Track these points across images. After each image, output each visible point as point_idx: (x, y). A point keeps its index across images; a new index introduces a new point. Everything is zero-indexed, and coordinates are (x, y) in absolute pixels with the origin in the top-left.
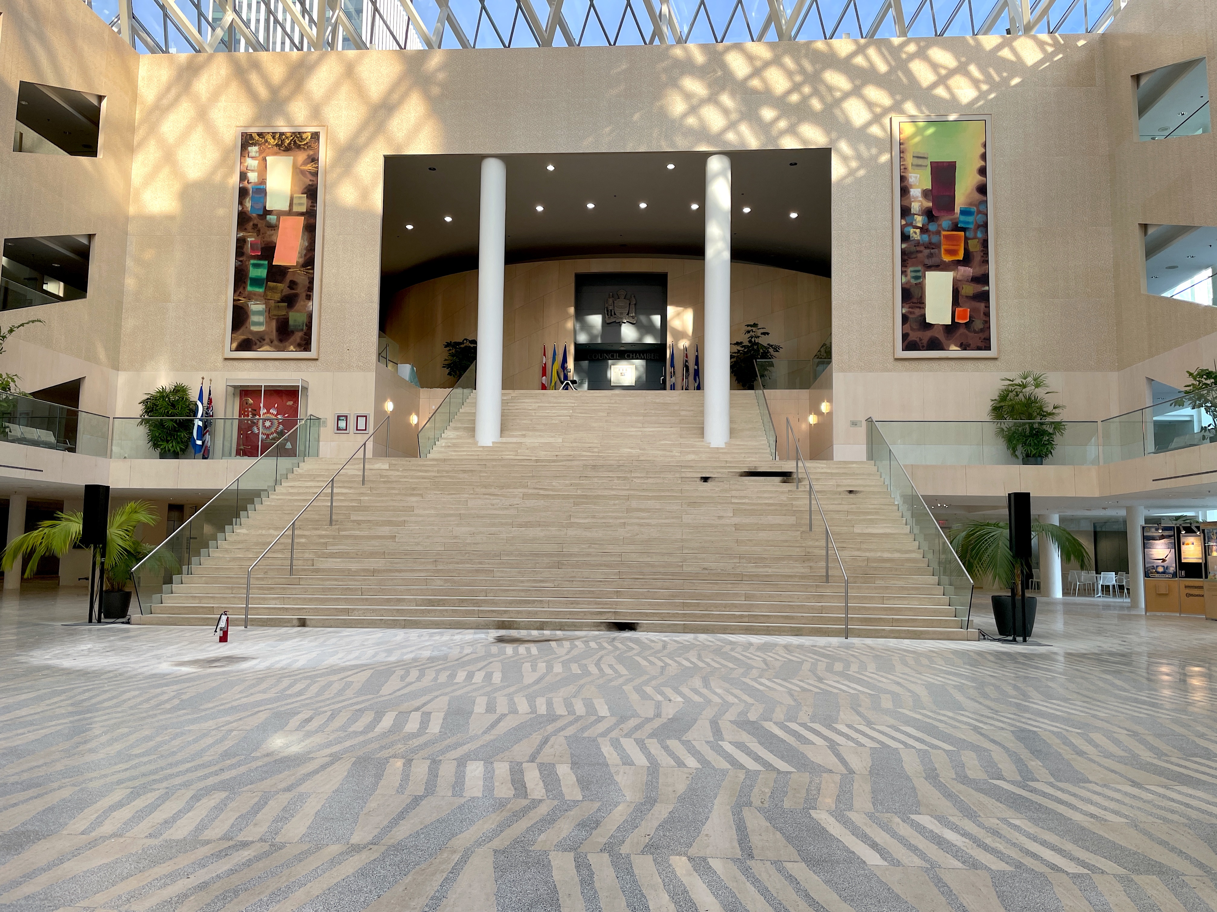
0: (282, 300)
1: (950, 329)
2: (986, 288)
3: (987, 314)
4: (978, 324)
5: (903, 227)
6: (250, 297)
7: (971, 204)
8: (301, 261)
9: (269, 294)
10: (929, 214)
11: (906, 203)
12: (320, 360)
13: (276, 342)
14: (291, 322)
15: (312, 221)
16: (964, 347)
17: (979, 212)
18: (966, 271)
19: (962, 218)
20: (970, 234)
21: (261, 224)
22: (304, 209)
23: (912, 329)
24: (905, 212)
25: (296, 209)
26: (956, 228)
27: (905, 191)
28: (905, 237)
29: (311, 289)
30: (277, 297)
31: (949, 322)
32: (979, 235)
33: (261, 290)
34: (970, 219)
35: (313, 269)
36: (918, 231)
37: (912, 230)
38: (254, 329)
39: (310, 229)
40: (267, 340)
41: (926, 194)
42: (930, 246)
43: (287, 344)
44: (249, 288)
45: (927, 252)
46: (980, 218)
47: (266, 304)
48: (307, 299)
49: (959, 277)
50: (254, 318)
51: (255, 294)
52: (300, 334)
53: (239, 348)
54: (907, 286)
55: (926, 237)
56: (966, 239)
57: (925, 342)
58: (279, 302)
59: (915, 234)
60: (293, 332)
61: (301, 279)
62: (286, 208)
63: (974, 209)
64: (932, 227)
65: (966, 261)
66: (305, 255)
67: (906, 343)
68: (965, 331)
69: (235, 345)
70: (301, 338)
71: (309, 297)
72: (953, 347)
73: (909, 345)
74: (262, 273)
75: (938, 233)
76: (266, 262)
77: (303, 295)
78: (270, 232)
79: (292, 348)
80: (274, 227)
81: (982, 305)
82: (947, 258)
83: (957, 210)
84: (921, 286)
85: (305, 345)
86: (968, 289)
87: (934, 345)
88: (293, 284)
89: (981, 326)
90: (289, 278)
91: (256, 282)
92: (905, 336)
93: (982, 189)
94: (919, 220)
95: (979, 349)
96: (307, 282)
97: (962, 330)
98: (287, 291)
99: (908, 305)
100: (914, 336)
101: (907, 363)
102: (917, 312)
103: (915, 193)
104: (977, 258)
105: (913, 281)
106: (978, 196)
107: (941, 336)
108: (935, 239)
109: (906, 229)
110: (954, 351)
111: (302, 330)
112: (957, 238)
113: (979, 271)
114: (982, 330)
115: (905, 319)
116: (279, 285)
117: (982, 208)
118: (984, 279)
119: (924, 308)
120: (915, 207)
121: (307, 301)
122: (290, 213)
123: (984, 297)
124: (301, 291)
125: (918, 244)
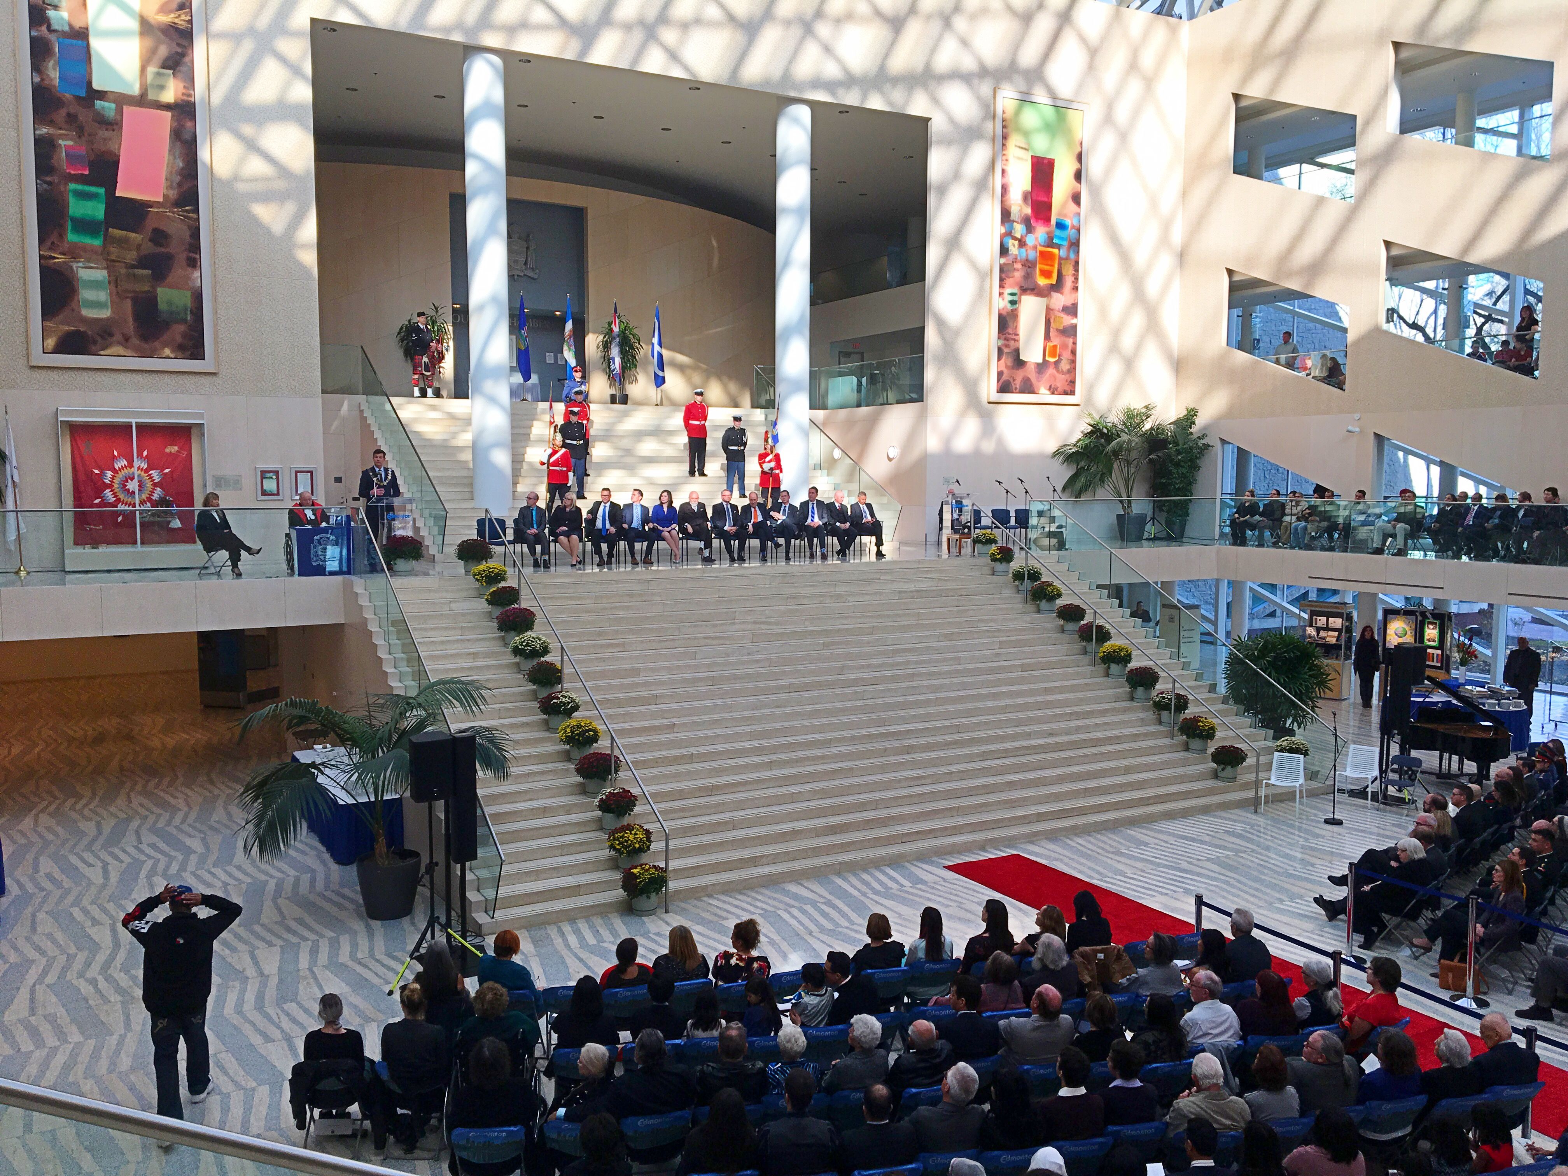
0: (142, 264)
1: (1041, 369)
2: (1074, 321)
3: (1074, 352)
4: (1066, 365)
5: (1003, 236)
6: (75, 252)
7: (1065, 215)
8: (173, 194)
9: (114, 250)
10: (1026, 220)
11: (1006, 205)
12: (221, 376)
13: (135, 341)
14: (162, 306)
15: (186, 122)
16: (1053, 391)
17: (1074, 226)
18: (1059, 300)
19: (1057, 232)
20: (1063, 253)
21: (83, 116)
22: (169, 97)
23: (1007, 366)
24: (1005, 216)
25: (152, 96)
26: (1050, 242)
27: (1005, 189)
28: (1004, 251)
29: (195, 247)
30: (131, 256)
31: (1040, 361)
32: (1072, 256)
33: (97, 242)
34: (1065, 233)
35: (197, 211)
36: (1016, 243)
37: (1011, 242)
38: (89, 313)
39: (185, 139)
40: (118, 337)
41: (1025, 196)
42: (1025, 263)
43: (157, 344)
44: (72, 237)
45: (1023, 271)
46: (1073, 235)
47: (107, 268)
48: (189, 265)
49: (1051, 305)
50: (86, 294)
51: (84, 248)
52: (182, 328)
53: (60, 349)
54: (1004, 313)
55: (1023, 252)
56: (1060, 259)
57: (1018, 381)
58: (133, 267)
59: (1014, 248)
60: (166, 324)
61: (176, 227)
62: (133, 90)
63: (1068, 222)
64: (1030, 240)
65: (1059, 286)
66: (180, 185)
67: (1000, 383)
68: (1054, 372)
69: (51, 342)
70: (184, 336)
71: (194, 263)
72: (1043, 391)
73: (1003, 386)
74: (97, 210)
75: (1035, 248)
76: (102, 191)
77: (182, 257)
78: (103, 133)
79: (167, 352)
80: (114, 125)
81: (1071, 342)
82: (1041, 281)
83: (1053, 220)
84: (1016, 316)
85: (193, 348)
86: (1060, 321)
87: (1026, 387)
88: (159, 236)
89: (1068, 367)
90: (151, 224)
91: (85, 226)
92: (1000, 375)
93: (1076, 198)
94: (1018, 230)
95: (1066, 393)
96: (186, 235)
97: (1051, 371)
98: (149, 248)
99: (1003, 336)
100: (1008, 375)
101: (1000, 408)
102: (1012, 344)
103: (1016, 193)
104: (1069, 282)
105: (1009, 307)
106: (1072, 206)
107: (1033, 377)
108: (1030, 255)
109: (1006, 239)
110: (1044, 395)
111: (184, 321)
112: (1051, 257)
113: (1070, 300)
114: (1069, 371)
115: (1000, 353)
116: (133, 235)
117: (1075, 221)
118: (1073, 310)
119: (1018, 341)
120: (1015, 211)
121: (189, 270)
122: (143, 101)
123: (1073, 331)
124: (176, 248)
125: (1015, 259)
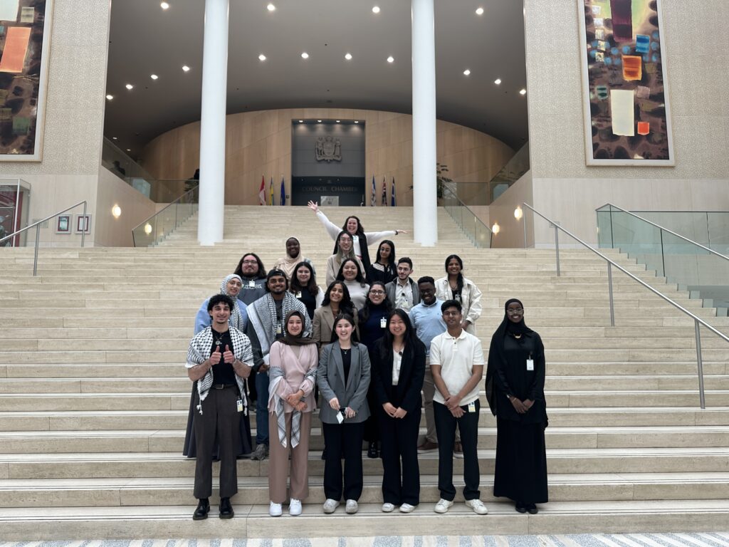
0: (7, 106)
1: (634, 140)
2: (662, 105)
3: (664, 128)
4: (657, 138)
5: (589, 51)
7: (645, 33)
8: (27, 68)
10: (610, 39)
11: (590, 30)
12: (45, 162)
14: (15, 126)
15: (39, 32)
16: (647, 156)
17: (653, 40)
18: (644, 91)
19: (639, 45)
20: (646, 59)
22: (31, 20)
23: (601, 140)
24: (591, 37)
25: (23, 20)
26: (633, 52)
27: (589, 20)
28: (591, 60)
29: (35, 95)
31: (632, 134)
32: (654, 59)
34: (646, 45)
35: (39, 76)
36: (602, 54)
37: (597, 54)
39: (37, 39)
41: (607, 23)
42: (613, 67)
43: (10, 147)
45: (610, 73)
46: (654, 46)
48: (31, 104)
49: (639, 95)
52: (24, 138)
54: (595, 102)
55: (609, 60)
56: (643, 63)
57: (613, 151)
58: (3, 107)
59: (600, 57)
60: (16, 136)
61: (27, 85)
62: (14, 19)
63: (648, 37)
64: (614, 51)
65: (645, 81)
66: (31, 64)
67: (596, 152)
68: (647, 142)
70: (25, 142)
71: (34, 103)
72: (637, 157)
73: (599, 154)
75: (619, 56)
77: (28, 100)
79: (15, 151)
80: (2, 37)
81: (660, 120)
82: (628, 79)
83: (634, 37)
84: (607, 104)
85: (28, 148)
86: (648, 106)
87: (621, 154)
88: (18, 91)
89: (660, 139)
90: (14, 84)
92: (595, 146)
93: (654, 21)
94: (603, 45)
95: (659, 158)
96: (32, 89)
97: (644, 142)
98: (11, 96)
99: (596, 119)
100: (603, 146)
101: (597, 171)
102: (605, 124)
103: (598, 21)
104: (654, 79)
105: (600, 98)
106: (651, 27)
107: (626, 147)
108: (617, 62)
109: (592, 53)
110: (638, 160)
111: (25, 134)
112: (635, 62)
113: (656, 91)
114: (661, 142)
115: (594, 130)
116: (4, 91)
117: (655, 36)
118: (659, 97)
119: (610, 121)
120: (599, 33)
121: (32, 106)
122: (18, 24)
123: (661, 113)
124: (26, 96)
125: (602, 65)
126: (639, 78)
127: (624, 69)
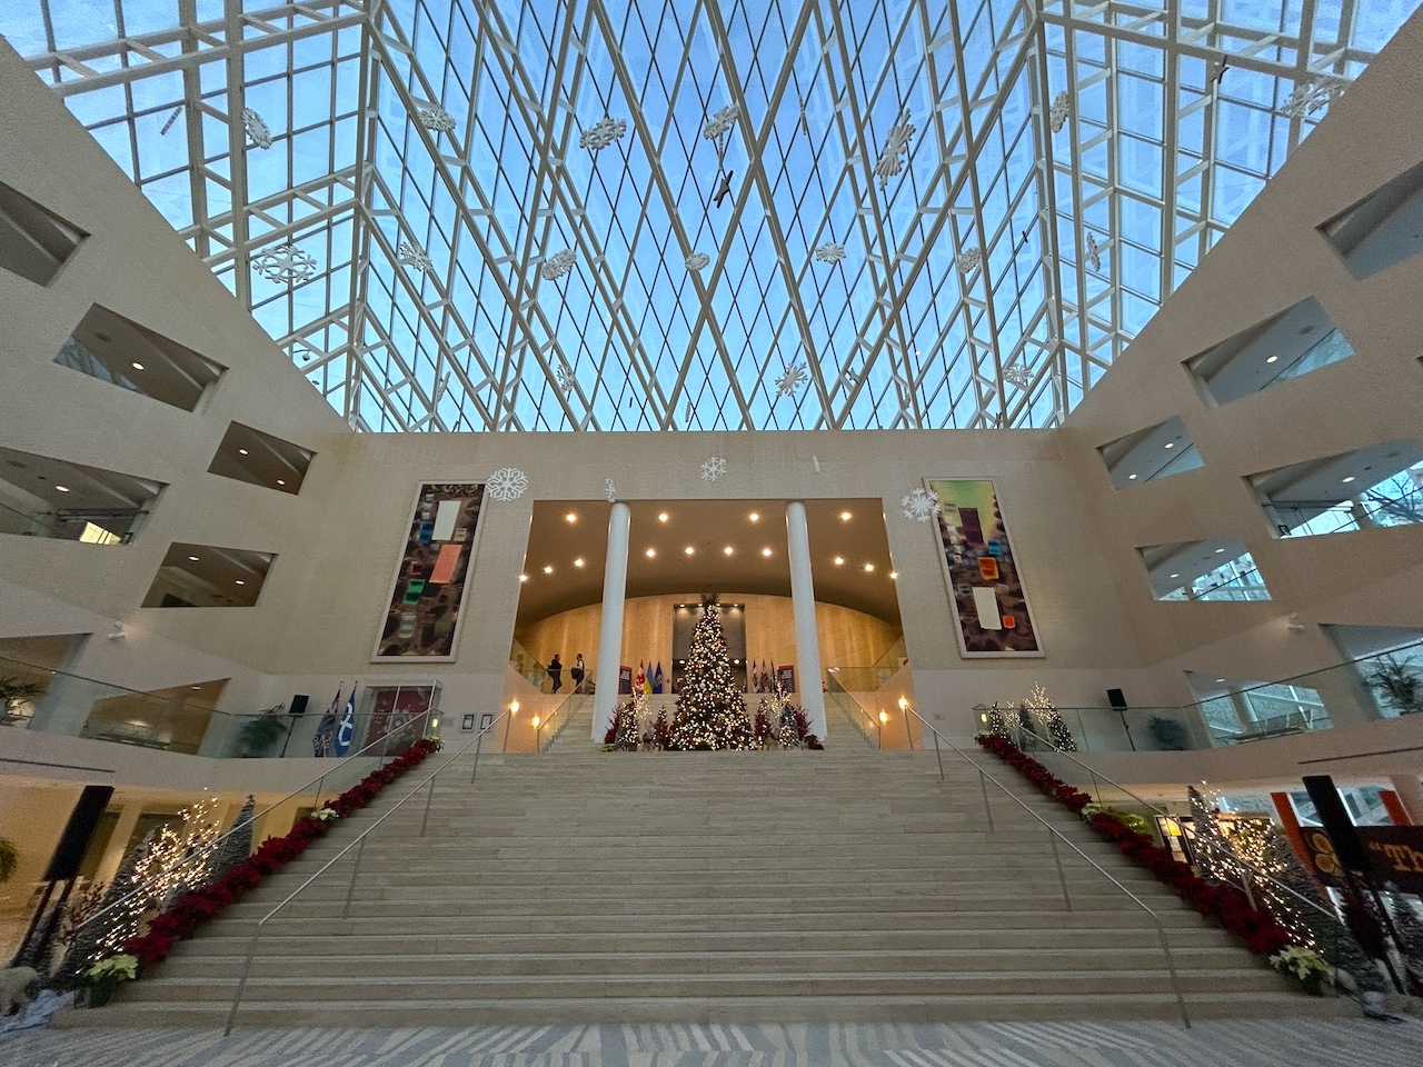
0: (432, 612)
1: (1003, 633)
2: (1022, 601)
3: (1028, 621)
4: (1024, 630)
5: (947, 554)
6: (403, 610)
7: (994, 538)
8: (454, 579)
9: (422, 606)
10: (964, 543)
11: (946, 537)
12: (457, 664)
13: (419, 648)
14: (436, 630)
15: (468, 548)
16: (1017, 648)
17: (1003, 544)
18: (1005, 588)
19: (991, 548)
20: (1000, 559)
21: (425, 550)
22: (463, 539)
23: (971, 634)
24: (947, 543)
25: (456, 539)
26: (987, 554)
27: (943, 528)
28: (951, 562)
29: (458, 602)
30: (428, 609)
31: (1000, 628)
32: (1007, 560)
33: (415, 603)
34: (997, 548)
35: (463, 585)
36: (959, 557)
37: (955, 556)
38: (402, 636)
39: (466, 555)
40: (412, 646)
41: (959, 530)
42: (971, 568)
43: (429, 649)
44: (405, 602)
45: (970, 572)
46: (1004, 548)
47: (417, 615)
48: (453, 610)
49: (999, 591)
50: (404, 627)
51: (409, 606)
52: (443, 640)
53: (384, 654)
54: (960, 599)
55: (966, 562)
56: (998, 563)
57: (984, 643)
58: (428, 613)
59: (958, 559)
60: (436, 639)
61: (452, 594)
62: (448, 538)
63: (998, 541)
64: (970, 554)
65: (1002, 579)
66: (458, 575)
67: (969, 645)
68: (1014, 635)
69: (382, 650)
70: (443, 644)
71: (456, 609)
72: (1008, 649)
73: (972, 647)
74: (419, 589)
75: (975, 558)
76: (423, 581)
77: (451, 608)
78: (431, 557)
79: (432, 653)
80: (436, 553)
81: (1023, 614)
82: (987, 578)
83: (986, 542)
84: (971, 600)
85: (446, 651)
86: (1010, 602)
87: (992, 647)
88: (444, 598)
89: (1026, 631)
90: (441, 593)
91: (413, 597)
92: (967, 639)
93: (1001, 527)
94: (959, 549)
95: (1029, 649)
96: (456, 598)
97: (1012, 634)
98: (438, 604)
99: (964, 614)
100: (975, 639)
101: (972, 662)
102: (973, 619)
103: (951, 529)
104: (1010, 576)
105: (963, 595)
106: (998, 532)
107: (996, 639)
108: (973, 563)
109: (950, 555)
110: (1009, 652)
111: (444, 637)
112: (991, 562)
113: (1014, 588)
114: (1027, 635)
115: (963, 624)
116: (432, 599)
117: (1004, 540)
118: (1018, 593)
119: (976, 616)
120: (954, 539)
121: (453, 612)
122: (451, 542)
123: (1023, 607)
124: (450, 604)
125: (961, 566)
126: (997, 576)
127: (982, 569)
